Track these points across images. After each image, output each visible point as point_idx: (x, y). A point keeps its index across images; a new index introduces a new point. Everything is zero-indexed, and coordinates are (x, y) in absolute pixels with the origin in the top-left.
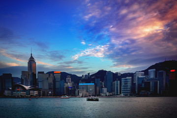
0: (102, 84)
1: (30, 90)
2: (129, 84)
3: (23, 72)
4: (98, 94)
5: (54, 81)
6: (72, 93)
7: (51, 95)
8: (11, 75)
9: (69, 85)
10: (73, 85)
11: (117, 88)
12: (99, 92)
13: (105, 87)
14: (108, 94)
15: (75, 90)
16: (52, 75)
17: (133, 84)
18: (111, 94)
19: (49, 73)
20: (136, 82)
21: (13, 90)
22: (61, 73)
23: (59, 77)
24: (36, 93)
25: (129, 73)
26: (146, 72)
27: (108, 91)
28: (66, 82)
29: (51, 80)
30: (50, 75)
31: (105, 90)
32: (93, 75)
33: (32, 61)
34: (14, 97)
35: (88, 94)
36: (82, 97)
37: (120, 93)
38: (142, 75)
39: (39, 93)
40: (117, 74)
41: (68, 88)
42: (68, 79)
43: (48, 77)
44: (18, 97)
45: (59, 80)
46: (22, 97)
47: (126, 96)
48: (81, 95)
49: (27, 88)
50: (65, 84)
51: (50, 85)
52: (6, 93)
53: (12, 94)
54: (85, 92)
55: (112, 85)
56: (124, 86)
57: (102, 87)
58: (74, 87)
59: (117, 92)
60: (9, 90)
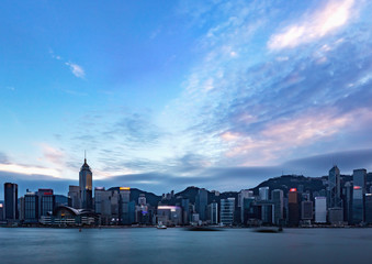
0: (192, 207)
1: (82, 215)
2: (232, 208)
3: (71, 187)
4: (186, 222)
5: (120, 202)
6: (147, 221)
7: (114, 223)
8: (52, 191)
9: (144, 208)
10: (149, 208)
11: (214, 214)
12: (188, 220)
13: (197, 212)
14: (200, 222)
15: (151, 217)
16: (116, 192)
17: (237, 209)
19: (112, 190)
20: (241, 205)
21: (55, 214)
22: (131, 190)
23: (128, 196)
24: (91, 220)
25: (231, 192)
26: (256, 191)
27: (200, 219)
28: (138, 204)
29: (115, 201)
30: (113, 193)
31: (196, 216)
32: (178, 194)
33: (86, 171)
34: (56, 227)
35: (171, 223)
37: (219, 221)
38: (250, 195)
39: (96, 220)
40: (213, 193)
41: (140, 213)
42: (142, 198)
43: (111, 195)
44: (62, 227)
45: (128, 200)
46: (69, 226)
47: (227, 226)
49: (77, 211)
50: (137, 206)
51: (113, 207)
52: (43, 219)
53: (53, 221)
54: (166, 219)
55: (206, 209)
56: (224, 211)
57: (192, 212)
58: (150, 211)
59: (214, 220)
60: (49, 215)
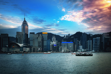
0: (78, 42)
1: (23, 47)
2: (98, 43)
3: (18, 33)
4: (76, 50)
5: (43, 40)
6: (56, 49)
7: (40, 51)
8: (8, 35)
9: (54, 43)
10: (57, 43)
11: (90, 45)
13: (81, 45)
14: (83, 50)
15: (58, 47)
17: (101, 43)
18: (86, 50)
19: (39, 34)
21: (10, 47)
23: (47, 37)
24: (28, 49)
25: (98, 35)
27: (83, 48)
28: (51, 41)
29: (40, 39)
30: (39, 35)
31: (81, 47)
32: (72, 36)
35: (68, 50)
36: (64, 52)
37: (92, 49)
38: (107, 36)
39: (31, 49)
40: (90, 35)
41: (53, 45)
42: (54, 38)
43: (38, 36)
44: (13, 53)
45: (47, 39)
46: (17, 53)
47: (96, 51)
48: (63, 51)
49: (21, 45)
50: (51, 42)
51: (39, 43)
52: (4, 49)
53: (8, 50)
54: (66, 49)
55: (86, 43)
56: (95, 44)
57: (79, 45)
58: (58, 44)
59: (90, 49)
60: (6, 47)
